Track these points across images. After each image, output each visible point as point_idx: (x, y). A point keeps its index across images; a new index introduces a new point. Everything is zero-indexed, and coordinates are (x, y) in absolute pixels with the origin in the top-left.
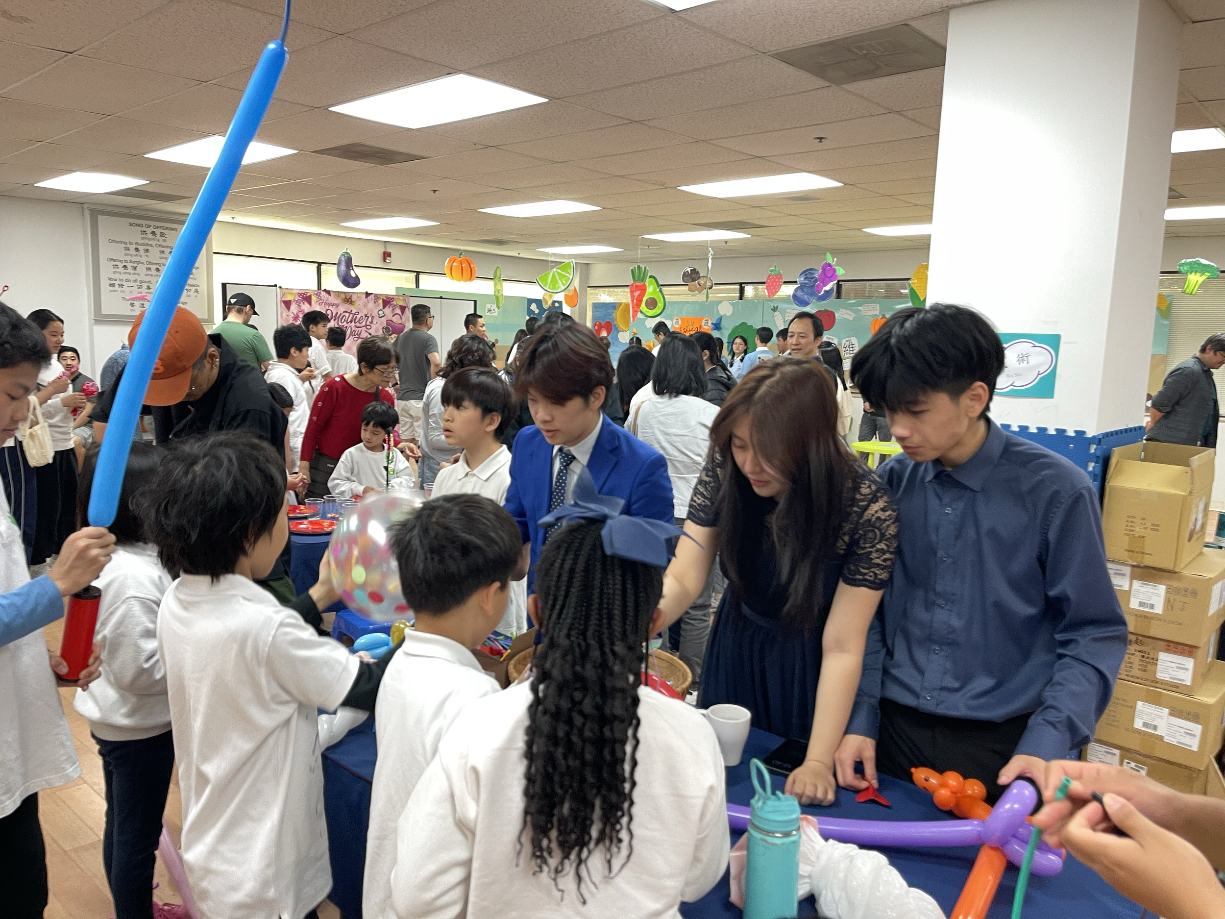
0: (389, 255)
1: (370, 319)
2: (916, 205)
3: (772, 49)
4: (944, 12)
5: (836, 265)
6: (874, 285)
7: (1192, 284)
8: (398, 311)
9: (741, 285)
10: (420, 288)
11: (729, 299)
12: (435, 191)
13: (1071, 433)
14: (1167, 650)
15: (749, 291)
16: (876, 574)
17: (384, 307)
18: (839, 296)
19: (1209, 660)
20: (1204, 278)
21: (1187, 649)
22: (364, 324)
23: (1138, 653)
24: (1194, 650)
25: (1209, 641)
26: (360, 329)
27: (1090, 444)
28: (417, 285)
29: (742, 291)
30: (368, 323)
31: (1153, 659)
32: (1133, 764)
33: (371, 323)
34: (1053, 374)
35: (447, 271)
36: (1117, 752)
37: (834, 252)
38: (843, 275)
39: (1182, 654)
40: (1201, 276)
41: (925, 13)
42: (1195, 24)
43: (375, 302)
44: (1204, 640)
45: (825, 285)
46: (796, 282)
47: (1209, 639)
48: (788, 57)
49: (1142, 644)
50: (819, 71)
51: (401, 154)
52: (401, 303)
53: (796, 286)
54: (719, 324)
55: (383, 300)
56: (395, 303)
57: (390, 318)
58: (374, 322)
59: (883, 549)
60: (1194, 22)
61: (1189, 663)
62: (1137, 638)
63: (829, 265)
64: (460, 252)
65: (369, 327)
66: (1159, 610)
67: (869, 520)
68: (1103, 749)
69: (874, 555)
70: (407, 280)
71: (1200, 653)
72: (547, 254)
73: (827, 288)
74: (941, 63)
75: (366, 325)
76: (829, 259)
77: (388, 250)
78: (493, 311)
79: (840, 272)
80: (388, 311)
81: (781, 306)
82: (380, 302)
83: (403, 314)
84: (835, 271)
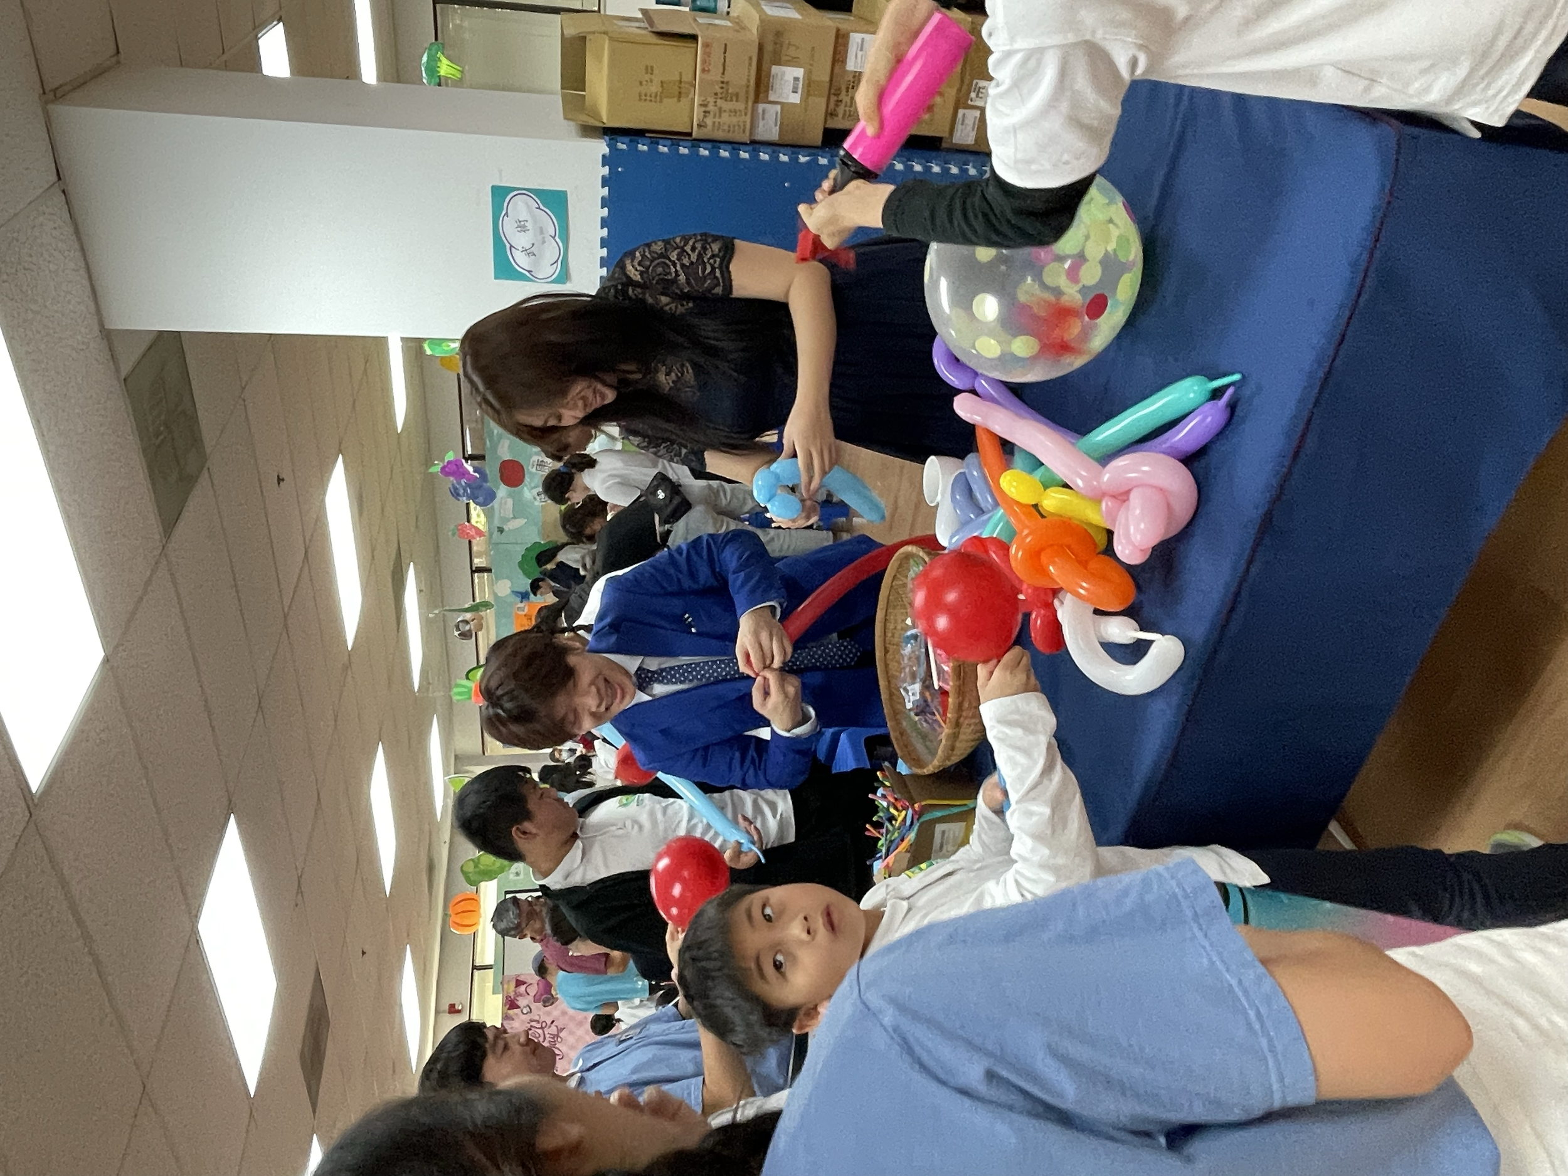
0: (452, 1006)
1: (534, 1024)
2: (365, 370)
3: (157, 537)
4: (108, 336)
5: (442, 460)
6: (468, 418)
7: (453, 71)
8: (522, 988)
9: (474, 571)
10: (492, 963)
11: (492, 584)
12: (364, 953)
13: (606, 170)
14: (844, 62)
15: (478, 562)
16: (713, 256)
17: (518, 1007)
18: (482, 458)
19: (852, 18)
20: (443, 59)
21: (841, 41)
22: (540, 1031)
23: (850, 94)
24: (841, 33)
25: (830, 20)
26: (547, 1036)
27: (617, 150)
28: (489, 967)
29: (480, 570)
30: (539, 1026)
31: (854, 77)
32: (973, 95)
33: (538, 1022)
34: (538, 193)
35: (471, 931)
36: (961, 112)
37: (429, 463)
38: (456, 453)
39: (846, 45)
40: (440, 61)
41: (109, 357)
42: (121, 50)
43: (513, 1020)
44: (829, 23)
45: (469, 473)
46: (468, 505)
47: (830, 19)
48: (169, 522)
49: (839, 89)
50: (188, 482)
51: (313, 998)
52: (513, 984)
53: (472, 505)
54: (521, 593)
55: (509, 1009)
56: (512, 995)
57: (531, 998)
58: (537, 1018)
59: (678, 255)
60: (118, 52)
61: (855, 38)
62: (834, 94)
63: (443, 469)
64: (446, 915)
65: (544, 1025)
66: (799, 72)
67: (641, 273)
68: (959, 127)
69: (686, 261)
70: (483, 980)
71: (844, 27)
72: (445, 806)
73: (471, 469)
74: (177, 336)
75: (542, 1028)
76: (436, 469)
77: (447, 1008)
78: (518, 870)
79: (450, 456)
80: (522, 1002)
81: (497, 523)
82: (511, 1012)
83: (524, 983)
84: (449, 462)
